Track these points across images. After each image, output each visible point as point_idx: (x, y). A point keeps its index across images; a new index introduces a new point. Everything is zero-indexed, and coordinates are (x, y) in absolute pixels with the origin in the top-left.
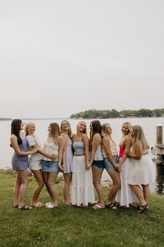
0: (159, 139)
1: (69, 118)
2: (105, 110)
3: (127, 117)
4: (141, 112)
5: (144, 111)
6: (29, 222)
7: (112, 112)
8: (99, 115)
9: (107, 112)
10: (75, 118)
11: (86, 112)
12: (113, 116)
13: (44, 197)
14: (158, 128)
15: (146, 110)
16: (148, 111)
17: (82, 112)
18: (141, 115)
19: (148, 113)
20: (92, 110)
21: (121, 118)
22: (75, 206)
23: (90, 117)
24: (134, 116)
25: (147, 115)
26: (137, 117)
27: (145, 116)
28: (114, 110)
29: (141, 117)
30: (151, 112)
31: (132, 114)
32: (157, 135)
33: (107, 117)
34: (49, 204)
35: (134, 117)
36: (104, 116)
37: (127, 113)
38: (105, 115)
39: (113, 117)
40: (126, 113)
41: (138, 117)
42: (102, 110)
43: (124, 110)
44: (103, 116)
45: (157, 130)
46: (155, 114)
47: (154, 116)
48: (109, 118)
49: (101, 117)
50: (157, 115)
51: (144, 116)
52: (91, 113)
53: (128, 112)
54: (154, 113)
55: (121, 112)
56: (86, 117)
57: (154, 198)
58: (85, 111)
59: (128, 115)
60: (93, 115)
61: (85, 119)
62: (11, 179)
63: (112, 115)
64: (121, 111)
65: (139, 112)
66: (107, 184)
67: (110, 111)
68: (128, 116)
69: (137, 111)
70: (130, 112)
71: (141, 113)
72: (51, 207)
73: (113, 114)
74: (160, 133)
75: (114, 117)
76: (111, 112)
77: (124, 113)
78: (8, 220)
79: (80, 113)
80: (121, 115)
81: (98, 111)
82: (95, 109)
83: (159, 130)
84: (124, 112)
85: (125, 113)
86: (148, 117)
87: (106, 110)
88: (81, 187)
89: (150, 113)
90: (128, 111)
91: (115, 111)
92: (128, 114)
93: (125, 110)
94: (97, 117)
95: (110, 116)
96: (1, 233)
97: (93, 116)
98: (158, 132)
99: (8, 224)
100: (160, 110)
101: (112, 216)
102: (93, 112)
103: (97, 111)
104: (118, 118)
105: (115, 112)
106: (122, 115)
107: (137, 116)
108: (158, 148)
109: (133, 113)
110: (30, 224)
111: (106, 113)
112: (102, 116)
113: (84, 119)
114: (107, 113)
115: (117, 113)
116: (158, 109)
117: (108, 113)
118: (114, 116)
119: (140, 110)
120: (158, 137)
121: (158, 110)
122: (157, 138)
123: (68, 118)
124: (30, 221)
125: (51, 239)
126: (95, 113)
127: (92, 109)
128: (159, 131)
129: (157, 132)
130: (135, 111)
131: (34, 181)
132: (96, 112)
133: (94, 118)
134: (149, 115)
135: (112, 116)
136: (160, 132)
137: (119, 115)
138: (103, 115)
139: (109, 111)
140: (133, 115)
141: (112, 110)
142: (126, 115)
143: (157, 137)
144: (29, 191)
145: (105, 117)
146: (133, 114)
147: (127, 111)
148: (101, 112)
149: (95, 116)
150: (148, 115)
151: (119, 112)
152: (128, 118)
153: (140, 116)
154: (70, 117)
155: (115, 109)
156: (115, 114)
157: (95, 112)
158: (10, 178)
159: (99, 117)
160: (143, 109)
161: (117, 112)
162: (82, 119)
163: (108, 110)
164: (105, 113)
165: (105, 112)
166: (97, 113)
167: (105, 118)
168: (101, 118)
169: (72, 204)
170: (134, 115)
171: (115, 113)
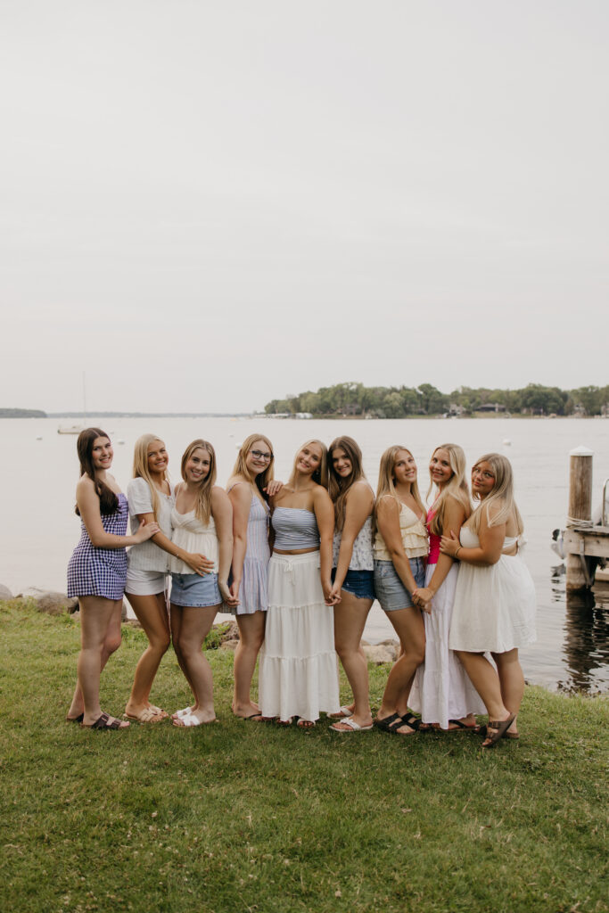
0: (580, 502)
1: (261, 414)
2: (394, 386)
3: (477, 413)
4: (528, 398)
5: (538, 394)
6: (120, 766)
7: (422, 393)
8: (372, 403)
9: (402, 395)
10: (283, 412)
11: (323, 391)
12: (423, 410)
13: (169, 691)
14: (577, 460)
15: (547, 391)
16: (555, 395)
17: (309, 393)
18: (527, 406)
19: (555, 401)
20: (345, 387)
21: (454, 418)
22: (274, 722)
23: (339, 411)
24: (503, 410)
25: (550, 409)
26: (514, 414)
27: (542, 410)
28: (427, 389)
29: (527, 416)
30: (565, 396)
31: (494, 402)
32: (574, 488)
33: (400, 412)
34: (185, 713)
35: (503, 414)
36: (389, 410)
37: (478, 399)
38: (396, 404)
39: (425, 412)
40: (473, 401)
41: (518, 414)
42: (383, 388)
43: (463, 388)
44: (385, 409)
45: (572, 467)
46: (581, 404)
47: (576, 412)
48: (410, 418)
49: (380, 411)
50: (586, 409)
51: (539, 414)
52: (343, 395)
53: (480, 396)
54: (576, 400)
55: (455, 396)
56: (325, 412)
57: (542, 701)
58: (321, 390)
59: (479, 407)
60: (348, 405)
61: (321, 418)
62: (52, 630)
63: (421, 407)
64: (452, 394)
65: (522, 397)
66: (386, 653)
67: (415, 391)
68: (478, 410)
69: (514, 394)
70: (487, 397)
71: (529, 401)
72: (191, 722)
73: (424, 403)
74: (584, 480)
75: (429, 414)
76: (416, 396)
77: (464, 400)
78: (50, 759)
79: (301, 396)
80: (453, 407)
81: (370, 389)
82: (359, 382)
83: (581, 468)
84: (464, 394)
85: (467, 401)
86: (552, 415)
87: (398, 387)
88: (294, 660)
89: (561, 399)
90: (482, 390)
91: (432, 393)
92: (479, 403)
93: (469, 389)
94: (363, 413)
95: (413, 410)
96: (32, 798)
97: (351, 407)
98: (575, 476)
99: (51, 772)
100: (597, 392)
101: (395, 756)
102: (351, 392)
103: (366, 389)
104: (440, 415)
105: (431, 395)
106: (458, 405)
107: (512, 413)
108: (576, 531)
109: (499, 400)
110: (125, 772)
111: (398, 396)
112: (382, 408)
113: (315, 418)
114: (403, 399)
115: (438, 398)
116: (592, 387)
117: (406, 397)
118: (427, 408)
119: (523, 390)
120: (576, 492)
121: (590, 390)
122: (571, 498)
123: (256, 413)
124: (125, 762)
125: (194, 819)
126: (355, 396)
127: (347, 384)
128: (580, 474)
129: (572, 475)
130: (508, 392)
131: (133, 638)
132: (362, 394)
133: (351, 414)
134: (558, 407)
135: (420, 410)
136: (583, 474)
137: (444, 406)
138: (387, 405)
139: (409, 390)
140: (497, 405)
141: (421, 388)
142: (472, 405)
143: (571, 493)
144: (118, 672)
145: (394, 414)
146: (500, 403)
147: (475, 391)
148: (380, 392)
149: (358, 407)
150: (554, 407)
151: (446, 396)
152: (480, 418)
153: (525, 411)
154: (264, 411)
155: (433, 385)
156: (431, 404)
157: (357, 391)
158: (50, 625)
159: (373, 412)
160: (535, 387)
161: (439, 393)
162: (310, 419)
163: (404, 388)
164: (395, 399)
165: (394, 394)
166: (364, 399)
167: (395, 418)
168: (380, 418)
169: (264, 715)
170: (502, 406)
171: (431, 399)
